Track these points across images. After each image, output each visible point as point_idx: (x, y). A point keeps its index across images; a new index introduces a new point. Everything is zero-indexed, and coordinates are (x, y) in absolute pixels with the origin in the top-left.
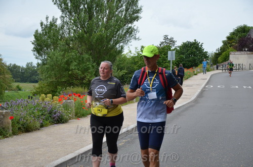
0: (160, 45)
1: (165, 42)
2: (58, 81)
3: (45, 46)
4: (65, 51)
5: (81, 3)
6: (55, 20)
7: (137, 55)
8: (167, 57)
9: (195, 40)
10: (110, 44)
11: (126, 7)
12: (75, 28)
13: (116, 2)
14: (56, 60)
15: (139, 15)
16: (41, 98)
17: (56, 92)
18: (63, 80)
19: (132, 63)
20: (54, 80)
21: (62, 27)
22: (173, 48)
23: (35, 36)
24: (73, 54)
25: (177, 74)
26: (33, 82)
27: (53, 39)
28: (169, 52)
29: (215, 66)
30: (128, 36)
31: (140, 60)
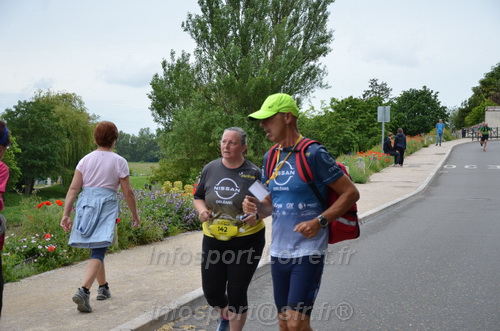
0: (364, 96)
2: (191, 159)
3: (170, 101)
4: (203, 108)
5: (228, 28)
6: (185, 57)
7: (324, 114)
8: (376, 116)
9: (425, 87)
11: (306, 33)
12: (218, 70)
13: (289, 24)
14: (189, 124)
15: (328, 45)
16: (164, 188)
17: (189, 177)
18: (200, 157)
19: (316, 127)
20: (185, 157)
21: (199, 68)
22: (386, 101)
23: (154, 85)
24: (216, 113)
25: (393, 145)
26: (151, 161)
27: (184, 89)
28: (380, 109)
29: (460, 131)
30: (308, 81)
31: (330, 122)
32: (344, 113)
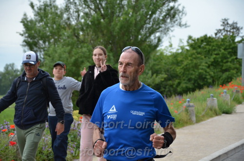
1: (224, 29)
3: (41, 39)
4: (72, 45)
7: (180, 51)
10: (141, 35)
12: (87, 10)
19: (173, 63)
21: (67, 9)
24: (84, 50)
27: (53, 27)
30: (169, 20)
31: (186, 58)
32: (199, 50)
